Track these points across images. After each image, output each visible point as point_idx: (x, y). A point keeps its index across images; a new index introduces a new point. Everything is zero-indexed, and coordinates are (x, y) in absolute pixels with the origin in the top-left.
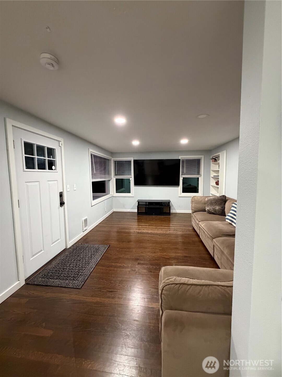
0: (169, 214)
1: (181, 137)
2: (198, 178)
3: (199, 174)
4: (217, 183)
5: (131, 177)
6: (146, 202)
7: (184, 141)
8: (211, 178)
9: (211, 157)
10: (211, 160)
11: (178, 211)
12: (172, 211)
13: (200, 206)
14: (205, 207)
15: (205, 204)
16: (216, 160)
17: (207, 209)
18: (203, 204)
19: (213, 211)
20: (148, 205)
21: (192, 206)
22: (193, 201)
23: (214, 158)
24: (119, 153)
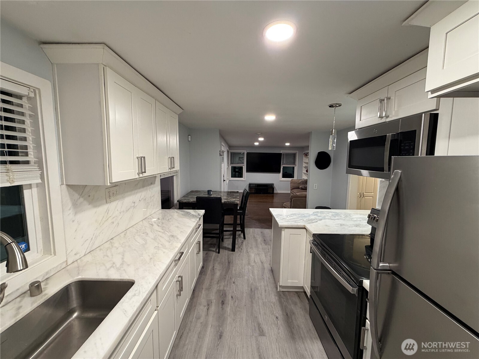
0: (273, 193)
1: (286, 142)
2: (294, 167)
3: (295, 164)
4: (307, 171)
5: (244, 166)
6: (256, 184)
7: (287, 144)
8: (303, 167)
9: (304, 152)
10: (304, 155)
11: (279, 192)
12: (275, 192)
13: (296, 185)
14: (299, 186)
15: (299, 184)
16: (306, 155)
17: (300, 187)
18: (298, 184)
19: (304, 188)
20: (257, 187)
21: (291, 185)
22: (292, 182)
23: (305, 153)
24: (236, 147)
